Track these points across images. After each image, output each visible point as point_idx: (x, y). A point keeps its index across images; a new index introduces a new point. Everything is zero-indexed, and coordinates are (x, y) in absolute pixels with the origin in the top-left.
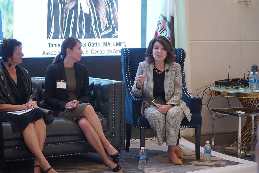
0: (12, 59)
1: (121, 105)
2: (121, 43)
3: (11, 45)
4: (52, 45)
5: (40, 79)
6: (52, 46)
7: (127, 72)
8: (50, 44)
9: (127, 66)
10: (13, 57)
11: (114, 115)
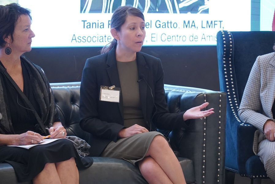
0: (12, 39)
1: (219, 136)
2: (216, 23)
3: (9, 11)
4: (89, 24)
5: (67, 86)
6: (90, 26)
7: (228, 74)
8: (86, 23)
9: (227, 64)
10: (13, 36)
11: (205, 154)
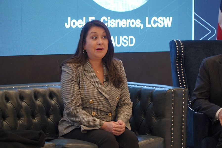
1: (183, 121)
7: (181, 74)
9: (179, 66)
11: (173, 135)
